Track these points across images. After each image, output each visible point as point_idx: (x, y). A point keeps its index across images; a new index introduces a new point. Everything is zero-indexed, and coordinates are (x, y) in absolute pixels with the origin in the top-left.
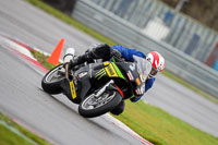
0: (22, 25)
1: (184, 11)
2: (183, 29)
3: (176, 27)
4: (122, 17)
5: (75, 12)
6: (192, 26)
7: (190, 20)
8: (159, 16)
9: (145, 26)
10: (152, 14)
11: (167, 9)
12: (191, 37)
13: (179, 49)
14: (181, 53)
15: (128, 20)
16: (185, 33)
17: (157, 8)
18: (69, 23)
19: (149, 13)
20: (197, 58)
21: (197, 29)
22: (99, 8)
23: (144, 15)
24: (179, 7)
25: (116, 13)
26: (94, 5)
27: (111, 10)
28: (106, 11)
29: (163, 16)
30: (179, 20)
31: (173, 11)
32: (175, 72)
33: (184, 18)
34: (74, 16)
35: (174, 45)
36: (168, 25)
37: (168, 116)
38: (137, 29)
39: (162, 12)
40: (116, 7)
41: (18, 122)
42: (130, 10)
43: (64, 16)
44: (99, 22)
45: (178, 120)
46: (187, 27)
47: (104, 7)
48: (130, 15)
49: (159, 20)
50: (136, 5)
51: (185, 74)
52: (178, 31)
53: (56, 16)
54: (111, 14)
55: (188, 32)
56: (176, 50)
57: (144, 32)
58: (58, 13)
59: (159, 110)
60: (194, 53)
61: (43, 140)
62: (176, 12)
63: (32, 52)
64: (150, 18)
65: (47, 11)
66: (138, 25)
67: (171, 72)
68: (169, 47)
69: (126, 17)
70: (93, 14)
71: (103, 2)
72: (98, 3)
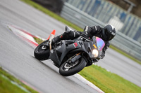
0: (28, 21)
1: (133, 12)
2: (132, 24)
3: (128, 23)
4: (93, 16)
5: (63, 12)
6: (138, 22)
7: (137, 18)
8: (117, 15)
9: (108, 22)
10: (112, 14)
11: (122, 11)
12: (137, 29)
13: (130, 36)
14: (131, 39)
15: (97, 18)
16: (133, 26)
17: (115, 10)
18: (59, 20)
19: (110, 14)
22: (78, 10)
23: (107, 15)
24: (130, 9)
25: (89, 14)
26: (75, 8)
27: (86, 11)
28: (82, 12)
29: (119, 16)
30: (130, 18)
31: (126, 12)
32: (128, 52)
33: (133, 16)
34: (62, 15)
35: (127, 34)
36: (123, 22)
37: (123, 80)
39: (119, 13)
40: (89, 10)
41: (26, 83)
42: (98, 12)
43: (55, 15)
44: (78, 19)
45: (129, 83)
46: (135, 22)
47: (81, 9)
48: (98, 15)
50: (102, 8)
51: (133, 52)
52: (129, 25)
53: (51, 16)
54: (86, 14)
55: (136, 26)
56: (127, 37)
58: (52, 13)
60: (140, 39)
62: (128, 13)
63: (35, 38)
64: (111, 17)
65: (44, 12)
66: (103, 21)
67: (124, 51)
68: (124, 35)
69: (96, 16)
70: (74, 14)
71: (81, 6)
72: (77, 7)
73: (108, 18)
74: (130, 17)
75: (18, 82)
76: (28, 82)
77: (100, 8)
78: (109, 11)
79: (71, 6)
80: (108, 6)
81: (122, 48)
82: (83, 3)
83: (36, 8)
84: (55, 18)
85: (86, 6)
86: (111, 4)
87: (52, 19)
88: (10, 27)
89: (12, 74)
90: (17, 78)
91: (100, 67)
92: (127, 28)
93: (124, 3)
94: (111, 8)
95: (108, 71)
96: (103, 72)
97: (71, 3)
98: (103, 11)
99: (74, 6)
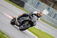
0: (10, 10)
1: (53, 7)
2: (52, 12)
3: (51, 11)
4: (36, 9)
6: (55, 11)
8: (46, 8)
9: (42, 11)
12: (54, 14)
13: (51, 17)
14: (52, 18)
15: (38, 9)
16: (53, 13)
17: (46, 6)
18: (23, 10)
19: (43, 8)
20: (56, 20)
21: (56, 12)
22: (31, 6)
23: (42, 8)
24: (51, 6)
25: (35, 8)
26: (29, 5)
27: (34, 7)
28: (32, 7)
29: (47, 9)
31: (50, 7)
32: (50, 23)
33: (53, 9)
34: (24, 8)
35: (50, 16)
36: (49, 11)
37: (48, 35)
39: (47, 7)
42: (38, 7)
43: (21, 8)
44: (30, 10)
47: (32, 6)
48: (39, 8)
50: (40, 6)
51: (53, 24)
52: (51, 12)
53: (20, 8)
54: (34, 8)
55: (54, 13)
56: (50, 17)
58: (20, 7)
59: (46, 33)
62: (51, 7)
65: (17, 7)
67: (49, 23)
68: (49, 16)
69: (38, 8)
70: (29, 8)
71: (32, 4)
72: (30, 5)
73: (43, 9)
74: (52, 9)
75: (6, 36)
76: (10, 35)
77: (39, 5)
78: (43, 7)
79: (28, 5)
80: (43, 4)
81: (48, 22)
82: (33, 3)
83: (14, 5)
85: (34, 4)
86: (44, 4)
87: (20, 10)
88: (3, 13)
89: (4, 32)
90: (6, 34)
91: (39, 29)
92: (50, 14)
93: (49, 3)
94: (44, 6)
95: (42, 31)
96: (40, 31)
97: (28, 3)
98: (41, 6)
99: (29, 4)
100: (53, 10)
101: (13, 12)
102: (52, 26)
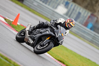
1: (74, 1)
2: (74, 9)
5: (25, 1)
7: (77, 5)
8: (63, 3)
9: (56, 8)
10: (60, 2)
12: (77, 13)
15: (49, 5)
16: (74, 11)
18: (22, 6)
19: (58, 2)
20: (80, 23)
21: (80, 10)
23: (56, 3)
29: (65, 4)
30: (72, 5)
31: (69, 1)
33: (74, 4)
34: (24, 3)
36: (67, 8)
38: (53, 9)
39: (64, 1)
45: (71, 51)
46: (75, 8)
48: (50, 3)
49: (62, 5)
52: (71, 10)
55: (76, 11)
57: (56, 10)
60: (79, 20)
61: (10, 59)
62: (71, 2)
63: (5, 19)
64: (59, 4)
66: (53, 7)
68: (67, 17)
69: (48, 3)
84: (20, 5)
87: (17, 6)
92: (70, 13)
100: (75, 6)
101: (4, 9)
102: (72, 34)
